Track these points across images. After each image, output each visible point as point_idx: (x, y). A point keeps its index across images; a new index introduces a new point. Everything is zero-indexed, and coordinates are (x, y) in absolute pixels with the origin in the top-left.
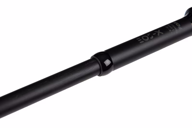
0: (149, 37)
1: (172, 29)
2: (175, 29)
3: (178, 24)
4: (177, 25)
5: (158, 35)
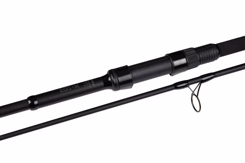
3: (93, 81)
5: (75, 88)
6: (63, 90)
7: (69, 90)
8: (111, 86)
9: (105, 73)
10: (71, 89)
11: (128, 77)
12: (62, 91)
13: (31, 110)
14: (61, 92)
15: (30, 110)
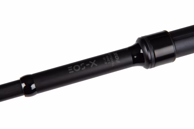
0: (81, 68)
1: (109, 62)
2: (112, 62)
3: (118, 57)
4: (116, 58)
5: (92, 66)
6: (73, 70)
7: (82, 69)
8: (144, 62)
9: (132, 42)
10: (85, 67)
11: (170, 49)
12: (73, 72)
13: (26, 96)
14: (70, 72)
15: (24, 96)
